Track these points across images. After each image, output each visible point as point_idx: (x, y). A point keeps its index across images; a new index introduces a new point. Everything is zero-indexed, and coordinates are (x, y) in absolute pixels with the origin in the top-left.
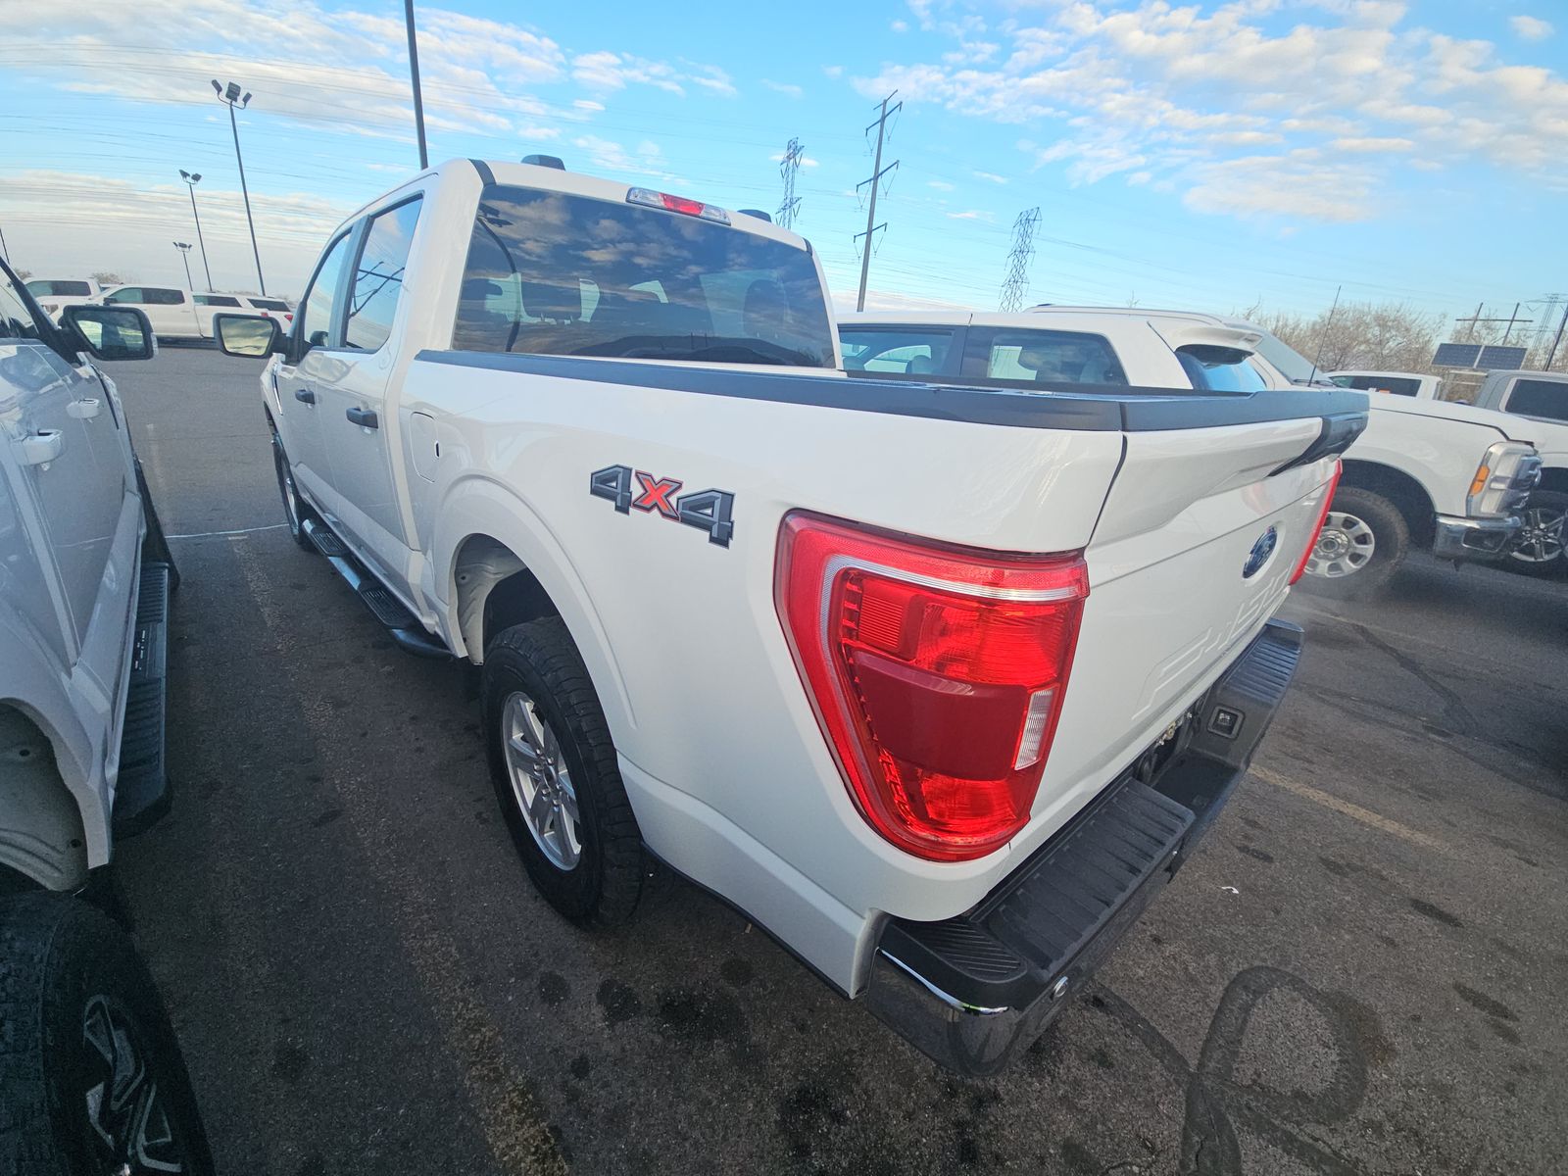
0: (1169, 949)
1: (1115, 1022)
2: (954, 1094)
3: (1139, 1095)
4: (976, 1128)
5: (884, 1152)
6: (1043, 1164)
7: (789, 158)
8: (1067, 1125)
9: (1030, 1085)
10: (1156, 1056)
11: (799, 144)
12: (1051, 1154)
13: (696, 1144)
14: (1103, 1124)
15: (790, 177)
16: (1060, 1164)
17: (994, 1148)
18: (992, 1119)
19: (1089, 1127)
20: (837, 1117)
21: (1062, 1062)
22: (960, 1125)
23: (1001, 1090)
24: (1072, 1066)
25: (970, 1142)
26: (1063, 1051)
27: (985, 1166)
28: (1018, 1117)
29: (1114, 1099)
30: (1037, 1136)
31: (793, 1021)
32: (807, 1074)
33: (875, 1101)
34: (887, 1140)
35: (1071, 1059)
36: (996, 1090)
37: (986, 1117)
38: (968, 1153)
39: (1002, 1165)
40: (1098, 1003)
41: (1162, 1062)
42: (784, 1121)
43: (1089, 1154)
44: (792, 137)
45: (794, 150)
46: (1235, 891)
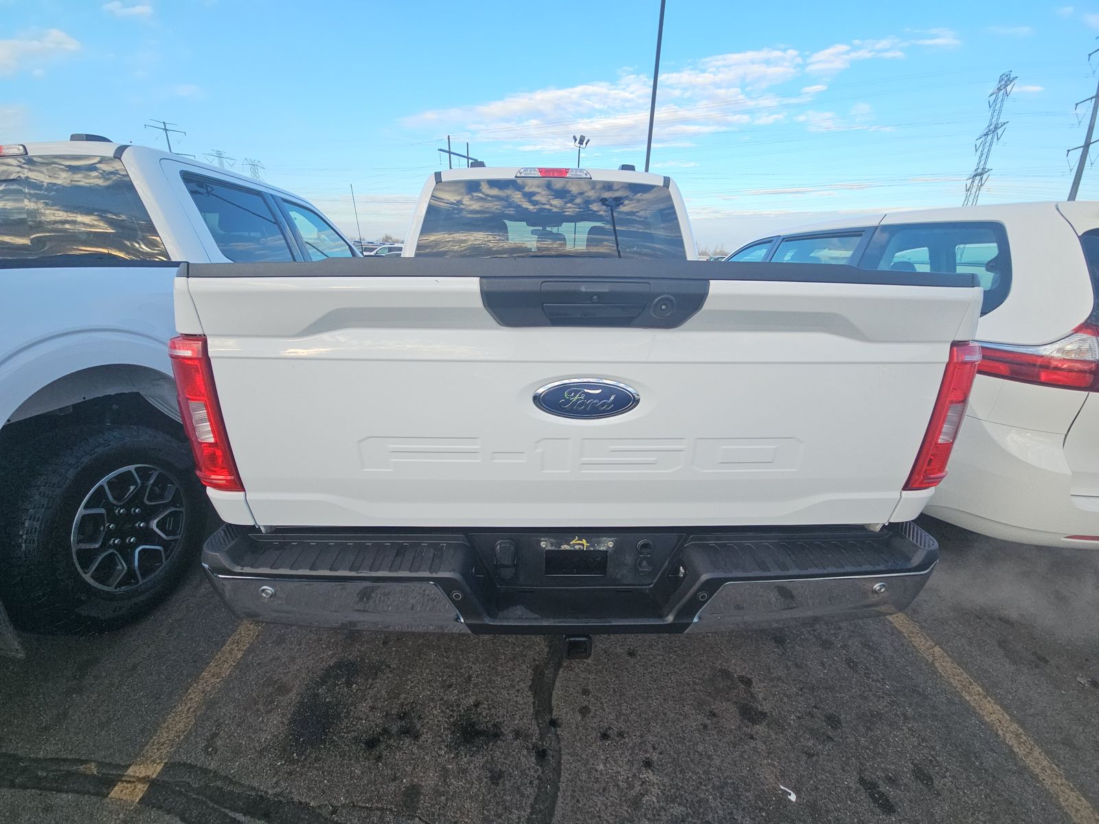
0: (648, 775)
1: (536, 771)
2: (401, 718)
3: (488, 811)
4: (390, 739)
5: (345, 711)
6: (393, 780)
7: (999, 89)
8: (430, 780)
9: (440, 749)
10: (532, 807)
11: (1012, 76)
12: (402, 781)
13: (299, 650)
14: (447, 799)
15: (998, 106)
16: (400, 789)
17: (384, 753)
18: (401, 743)
19: (438, 793)
20: (349, 684)
21: (471, 756)
22: (385, 731)
23: (422, 738)
24: (475, 763)
25: (379, 741)
26: (481, 753)
27: (371, 754)
28: (413, 754)
29: (471, 797)
30: (409, 769)
31: (386, 637)
32: (363, 659)
33: (370, 691)
34: (352, 708)
35: (479, 760)
36: (421, 735)
37: (401, 740)
38: (372, 744)
39: (377, 761)
40: (541, 755)
41: (531, 814)
42: (332, 667)
43: (418, 802)
44: (1006, 71)
45: (1006, 81)
46: (793, 797)
